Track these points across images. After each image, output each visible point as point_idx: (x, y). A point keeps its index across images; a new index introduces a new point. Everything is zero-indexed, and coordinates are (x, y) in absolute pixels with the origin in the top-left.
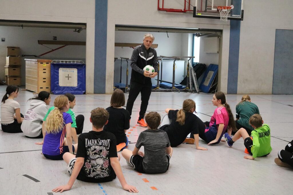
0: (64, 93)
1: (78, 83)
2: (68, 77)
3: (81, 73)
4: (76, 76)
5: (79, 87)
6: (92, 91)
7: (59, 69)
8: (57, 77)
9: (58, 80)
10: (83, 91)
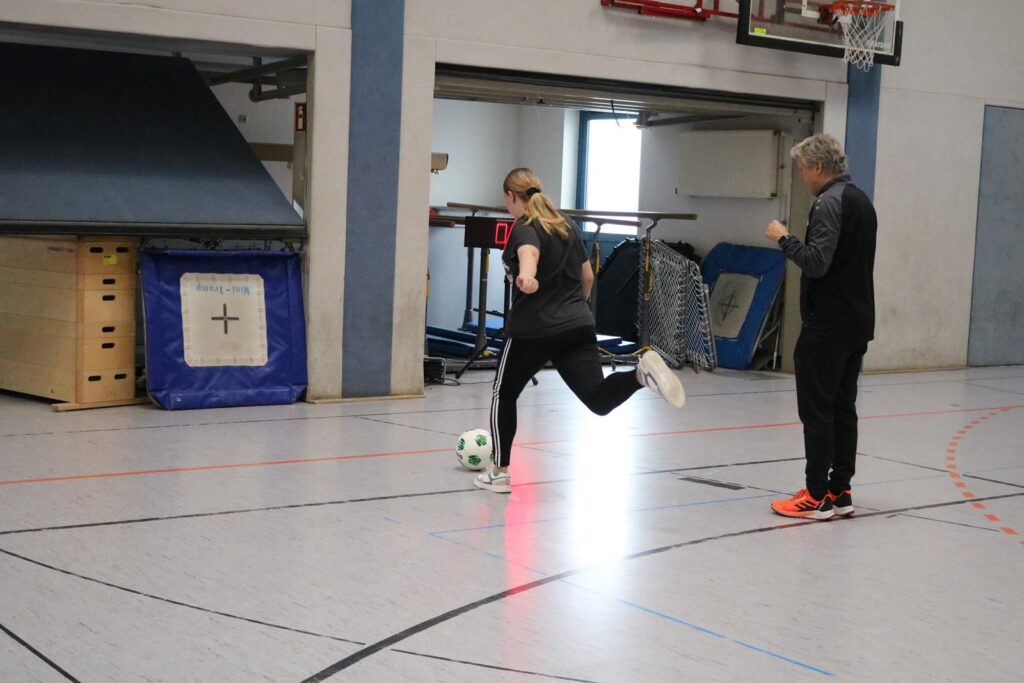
0: (214, 399)
1: (271, 350)
2: (225, 319)
3: (284, 295)
4: (260, 311)
5: (278, 369)
6: (336, 387)
7: (182, 280)
8: (173, 319)
9: (180, 336)
10: (295, 387)
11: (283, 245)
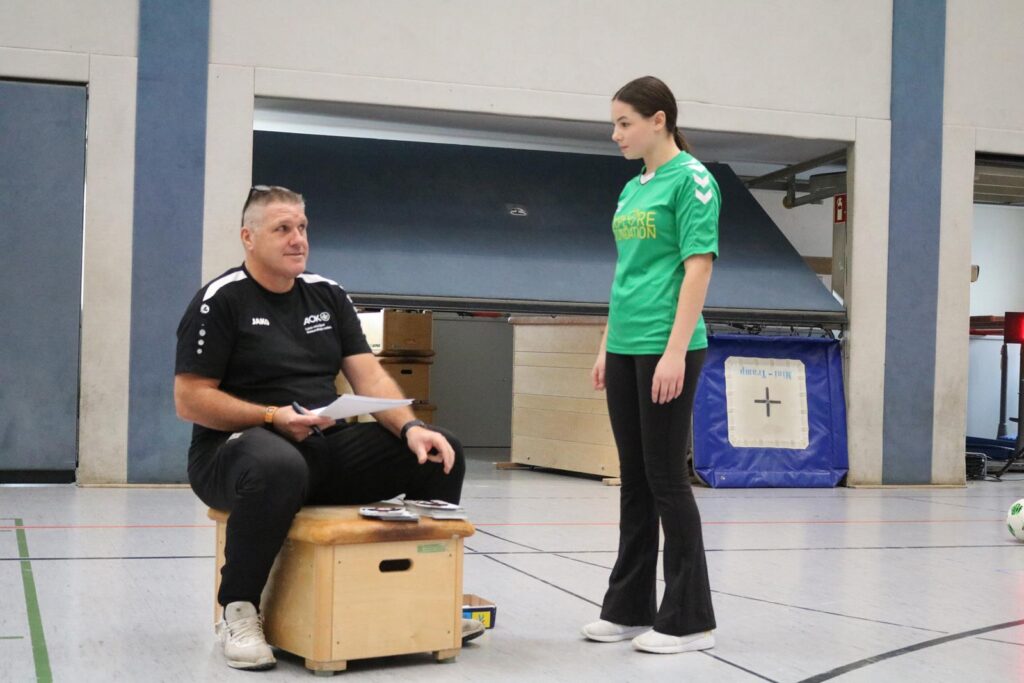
0: (757, 479)
1: (812, 434)
2: (768, 402)
3: (824, 382)
4: (801, 395)
5: (820, 453)
6: (876, 473)
7: (726, 363)
8: (717, 399)
9: (724, 417)
10: (836, 472)
11: (823, 331)
